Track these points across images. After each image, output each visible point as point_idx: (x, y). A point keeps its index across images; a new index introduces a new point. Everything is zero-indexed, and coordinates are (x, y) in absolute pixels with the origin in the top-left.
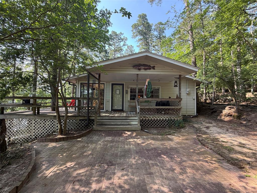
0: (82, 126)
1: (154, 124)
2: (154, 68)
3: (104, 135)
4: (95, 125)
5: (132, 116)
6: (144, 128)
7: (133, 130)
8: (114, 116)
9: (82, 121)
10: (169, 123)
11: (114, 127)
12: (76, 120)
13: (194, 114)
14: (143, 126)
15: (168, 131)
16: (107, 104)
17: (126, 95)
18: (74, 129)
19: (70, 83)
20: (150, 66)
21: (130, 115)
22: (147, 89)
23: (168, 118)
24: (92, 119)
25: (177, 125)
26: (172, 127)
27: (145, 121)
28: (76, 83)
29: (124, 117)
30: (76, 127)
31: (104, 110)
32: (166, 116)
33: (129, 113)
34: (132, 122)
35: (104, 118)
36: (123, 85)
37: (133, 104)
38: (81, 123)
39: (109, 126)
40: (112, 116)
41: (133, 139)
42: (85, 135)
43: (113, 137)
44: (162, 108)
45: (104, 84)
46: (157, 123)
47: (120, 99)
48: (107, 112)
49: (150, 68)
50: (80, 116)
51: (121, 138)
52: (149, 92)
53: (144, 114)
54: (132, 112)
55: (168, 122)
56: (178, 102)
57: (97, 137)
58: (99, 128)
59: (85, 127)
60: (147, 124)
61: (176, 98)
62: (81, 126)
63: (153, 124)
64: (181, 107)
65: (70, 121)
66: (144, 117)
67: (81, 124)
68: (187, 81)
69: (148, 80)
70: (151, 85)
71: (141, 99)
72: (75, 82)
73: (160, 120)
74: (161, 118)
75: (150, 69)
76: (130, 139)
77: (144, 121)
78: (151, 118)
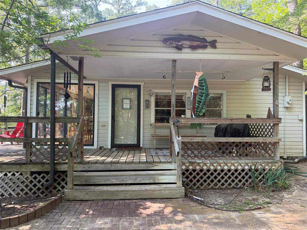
0: (37, 187)
1: (216, 181)
2: (213, 44)
3: (93, 214)
4: (70, 185)
5: (161, 162)
6: (191, 190)
7: (166, 197)
8: (118, 162)
9: (37, 175)
10: (250, 177)
11: (117, 191)
12: (21, 174)
13: (301, 155)
14: (187, 184)
15: (250, 198)
16: (100, 131)
17: (147, 111)
18: (16, 196)
19: (11, 84)
20: (204, 40)
21: (156, 159)
22: (198, 96)
23: (247, 165)
24: (62, 170)
25: (270, 183)
26: (260, 188)
27: (192, 172)
28: (27, 82)
29: (143, 163)
30: (22, 190)
31: (95, 146)
32: (243, 161)
33: (153, 153)
34: (161, 177)
35: (93, 167)
36: (138, 87)
37: (164, 132)
38: (33, 180)
39: (105, 188)
40: (111, 163)
41: (166, 223)
42: (42, 215)
43: (115, 219)
44: (234, 143)
45: (94, 85)
46: (223, 178)
47: (132, 121)
48: (101, 150)
49: (205, 44)
50: (31, 162)
51: (136, 220)
52: (201, 102)
53: (189, 156)
54: (161, 149)
55: (248, 176)
56: (270, 127)
57: (73, 220)
58: (80, 194)
59: (45, 190)
60: (198, 181)
61: (266, 117)
62: (35, 189)
63: (212, 181)
64: (280, 140)
65: (6, 175)
66: (191, 163)
67: (35, 182)
68: (286, 78)
69: (199, 75)
70: (207, 88)
71: (183, 120)
72: (24, 81)
73: (229, 171)
74: (231, 166)
75: (205, 47)
76: (159, 225)
77: (191, 174)
78: (207, 166)
